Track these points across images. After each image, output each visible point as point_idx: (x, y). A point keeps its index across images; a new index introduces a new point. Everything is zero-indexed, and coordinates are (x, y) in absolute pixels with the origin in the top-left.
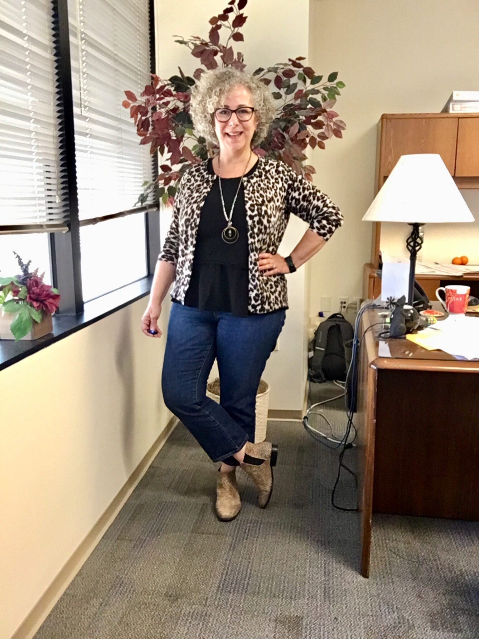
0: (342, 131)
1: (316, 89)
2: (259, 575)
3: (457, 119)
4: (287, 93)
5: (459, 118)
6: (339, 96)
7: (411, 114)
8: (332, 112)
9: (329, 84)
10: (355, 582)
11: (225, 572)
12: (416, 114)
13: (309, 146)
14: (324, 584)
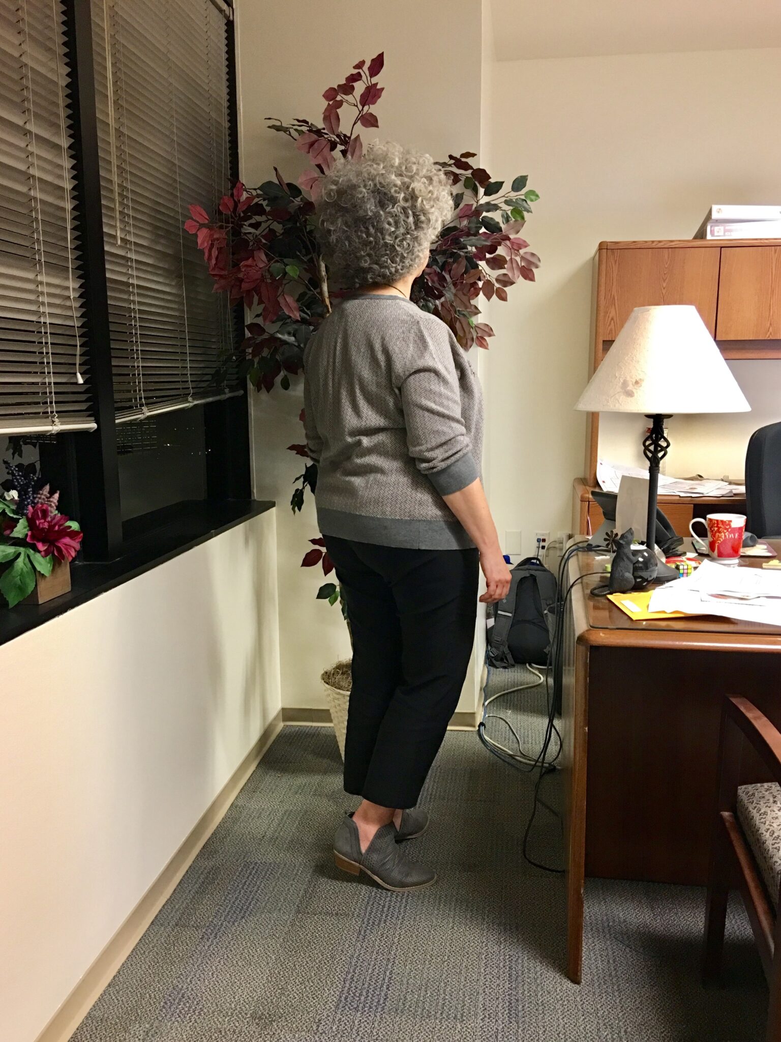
0: (535, 270)
1: (493, 203)
2: (405, 982)
3: (719, 249)
5: (723, 247)
6: (530, 213)
7: (646, 242)
8: (519, 238)
9: (513, 195)
10: (558, 990)
11: (350, 976)
12: (653, 242)
13: (481, 293)
14: (508, 995)
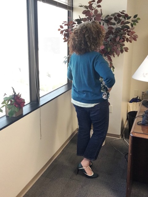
1: (128, 21)
4: (118, 23)
6: (136, 26)
8: (133, 31)
9: (134, 19)
13: (126, 41)
